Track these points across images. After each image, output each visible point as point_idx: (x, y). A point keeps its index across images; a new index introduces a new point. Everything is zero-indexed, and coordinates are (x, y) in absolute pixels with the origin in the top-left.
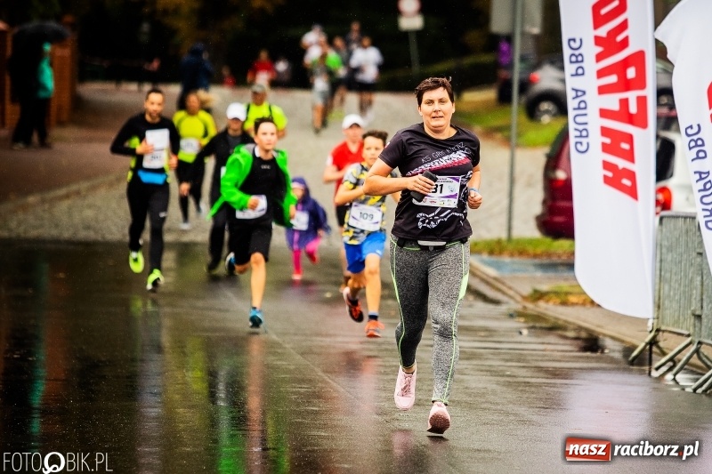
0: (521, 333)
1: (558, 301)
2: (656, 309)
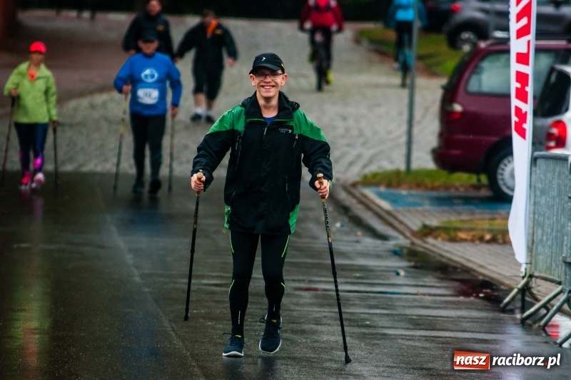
0: (398, 274)
1: (447, 237)
2: (530, 254)
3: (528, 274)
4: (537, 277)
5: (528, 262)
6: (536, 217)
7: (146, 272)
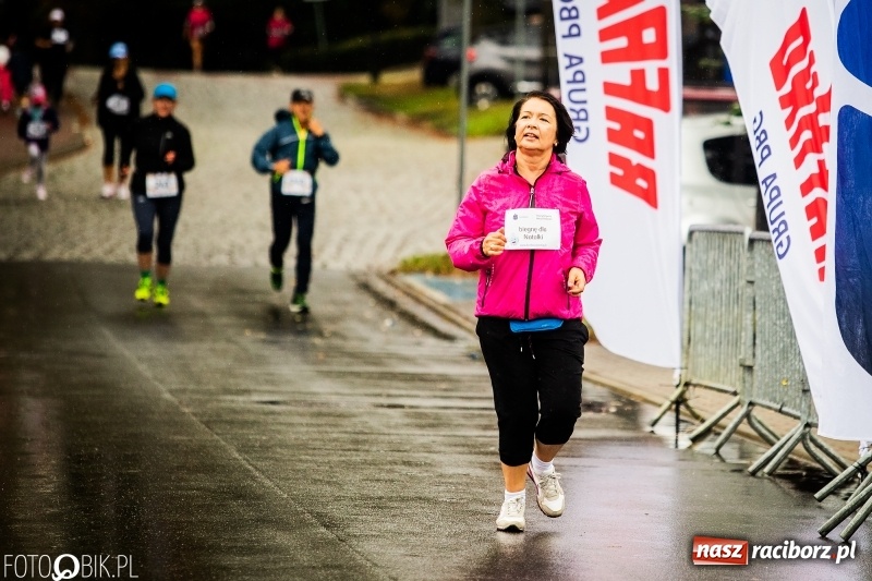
2: (685, 355)
3: (683, 383)
4: (695, 386)
5: (684, 365)
6: (693, 307)
7: (173, 387)
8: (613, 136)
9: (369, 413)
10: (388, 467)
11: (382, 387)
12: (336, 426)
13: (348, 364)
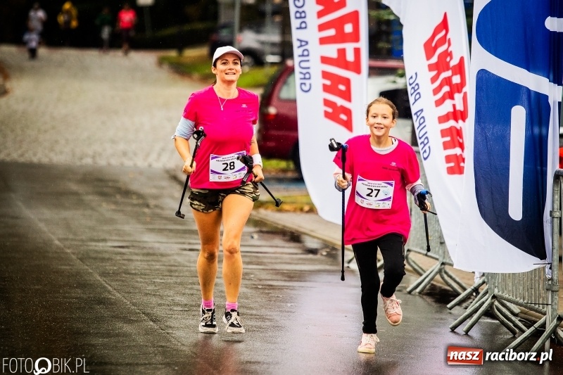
0: (252, 237)
1: (276, 208)
7: (61, 236)
8: (326, 89)
9: (178, 254)
10: (190, 286)
11: (185, 238)
12: (157, 261)
13: (165, 224)
